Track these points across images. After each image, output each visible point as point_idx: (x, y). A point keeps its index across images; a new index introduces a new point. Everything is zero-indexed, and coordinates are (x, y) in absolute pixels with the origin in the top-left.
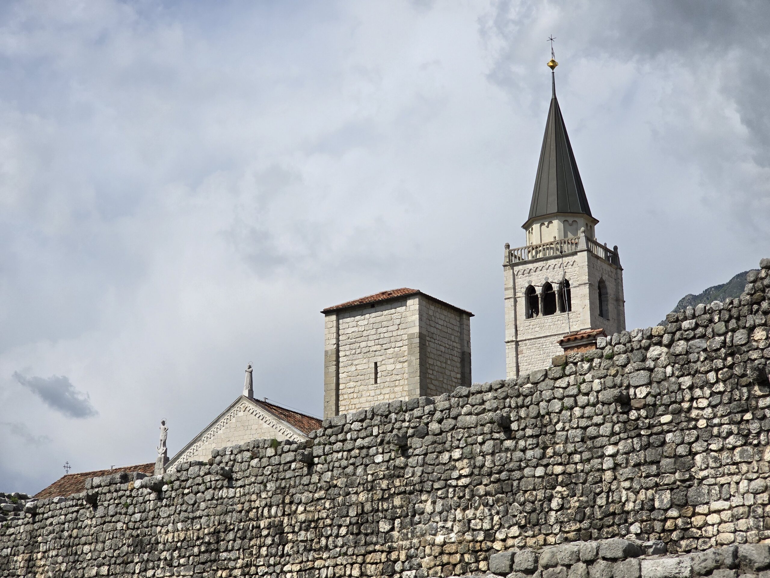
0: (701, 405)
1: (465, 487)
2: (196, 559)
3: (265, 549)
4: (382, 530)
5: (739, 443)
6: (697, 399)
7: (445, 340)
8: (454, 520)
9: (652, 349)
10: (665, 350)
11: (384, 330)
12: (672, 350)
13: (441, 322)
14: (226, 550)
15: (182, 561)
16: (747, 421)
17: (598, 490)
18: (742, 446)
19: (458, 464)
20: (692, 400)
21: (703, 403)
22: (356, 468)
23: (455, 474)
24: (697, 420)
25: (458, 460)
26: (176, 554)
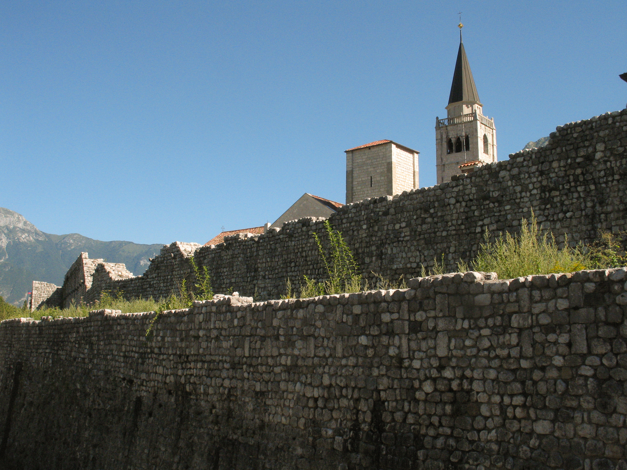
0: (525, 201)
1: (408, 241)
2: (277, 275)
3: (309, 271)
4: (366, 262)
5: (543, 220)
6: (523, 198)
7: (405, 165)
8: (402, 257)
9: (501, 172)
10: (508, 173)
11: (375, 160)
12: (511, 173)
13: (403, 156)
14: (291, 271)
15: (270, 276)
16: (548, 209)
17: (473, 243)
18: (545, 221)
19: (404, 230)
20: (521, 198)
21: (526, 200)
22: (353, 231)
23: (403, 235)
24: (523, 208)
25: (404, 227)
26: (267, 273)
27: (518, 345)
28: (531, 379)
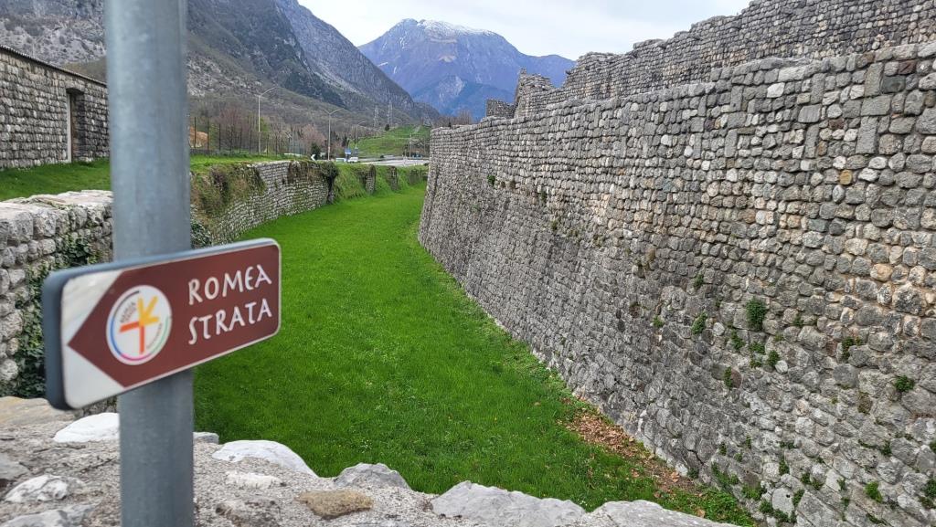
27: (803, 143)
28: (809, 184)
